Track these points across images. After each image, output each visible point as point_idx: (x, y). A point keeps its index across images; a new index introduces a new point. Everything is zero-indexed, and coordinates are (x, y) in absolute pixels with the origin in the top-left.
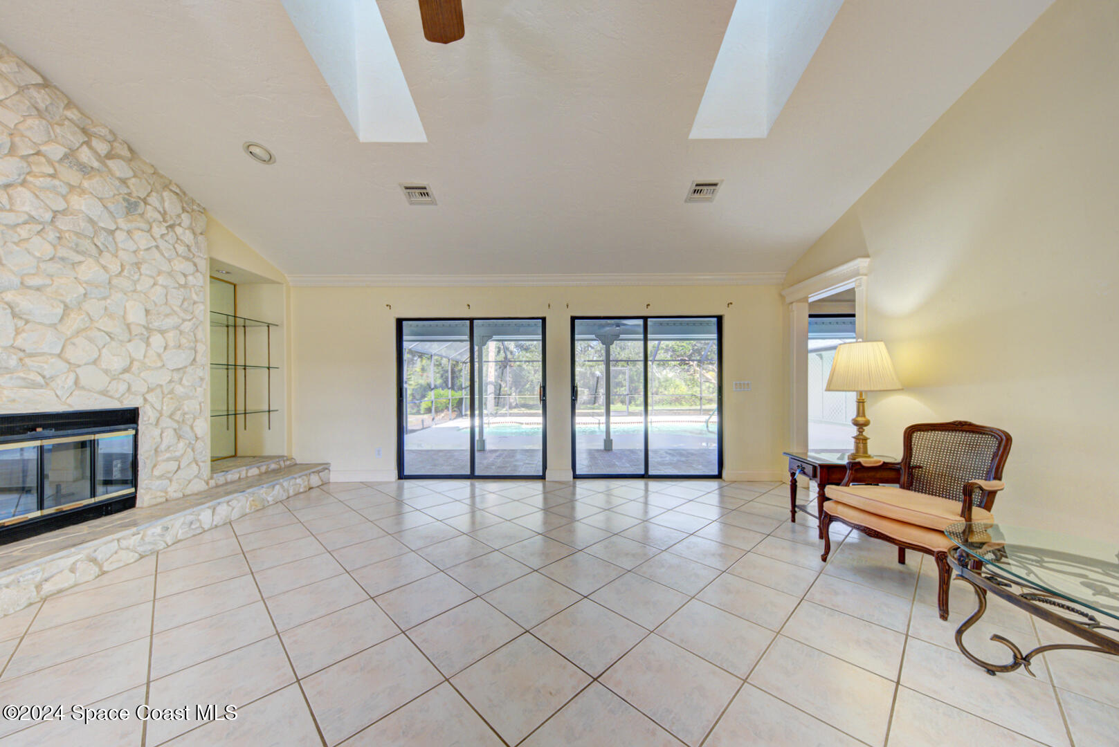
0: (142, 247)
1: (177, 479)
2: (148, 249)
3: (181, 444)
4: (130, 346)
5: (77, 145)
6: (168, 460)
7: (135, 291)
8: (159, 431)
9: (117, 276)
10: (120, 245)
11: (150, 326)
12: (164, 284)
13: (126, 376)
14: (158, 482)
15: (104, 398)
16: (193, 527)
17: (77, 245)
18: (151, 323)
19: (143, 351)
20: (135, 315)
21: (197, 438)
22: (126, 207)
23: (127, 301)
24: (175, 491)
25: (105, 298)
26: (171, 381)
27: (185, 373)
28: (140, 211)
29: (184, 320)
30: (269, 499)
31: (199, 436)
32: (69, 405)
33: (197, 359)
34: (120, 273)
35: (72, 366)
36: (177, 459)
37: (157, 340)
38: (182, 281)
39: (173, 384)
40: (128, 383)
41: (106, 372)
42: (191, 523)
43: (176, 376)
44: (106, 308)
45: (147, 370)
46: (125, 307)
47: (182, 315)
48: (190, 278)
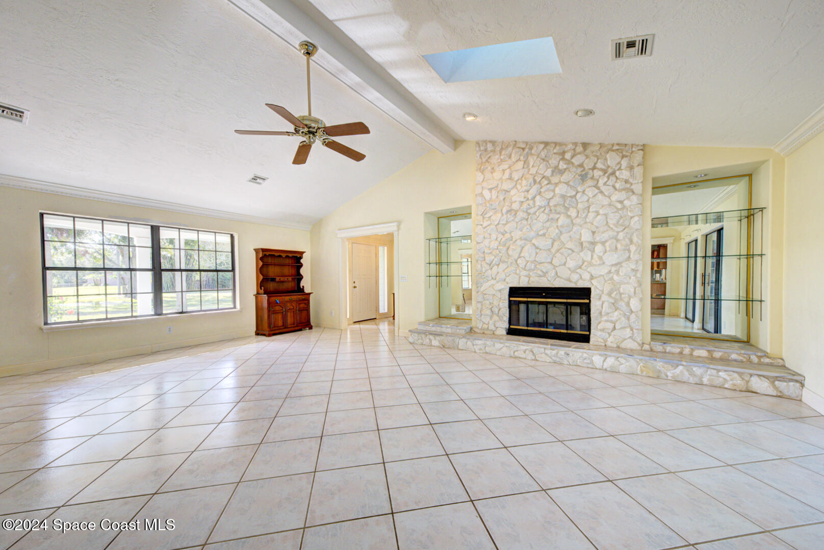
0: (591, 196)
1: (614, 335)
2: (594, 196)
3: (616, 313)
4: (582, 254)
5: (557, 163)
6: (607, 321)
7: (586, 223)
8: (601, 303)
9: (576, 218)
10: (579, 201)
11: (595, 240)
12: (604, 213)
13: (578, 271)
14: (600, 333)
15: (566, 282)
16: (585, 361)
17: (556, 211)
18: (595, 239)
19: (590, 256)
20: (586, 237)
21: (632, 312)
22: (581, 179)
23: (582, 230)
24: (612, 342)
25: (569, 232)
26: (610, 272)
27: (622, 266)
28: (589, 176)
29: (618, 232)
30: (669, 374)
31: (633, 310)
32: (553, 285)
33: (631, 256)
34: (578, 216)
35: (555, 267)
36: (614, 323)
37: (599, 248)
38: (619, 206)
39: (612, 274)
40: (580, 275)
41: (569, 269)
42: (585, 359)
43: (613, 269)
44: (570, 237)
45: (592, 266)
46: (581, 234)
47: (615, 229)
48: (625, 202)
